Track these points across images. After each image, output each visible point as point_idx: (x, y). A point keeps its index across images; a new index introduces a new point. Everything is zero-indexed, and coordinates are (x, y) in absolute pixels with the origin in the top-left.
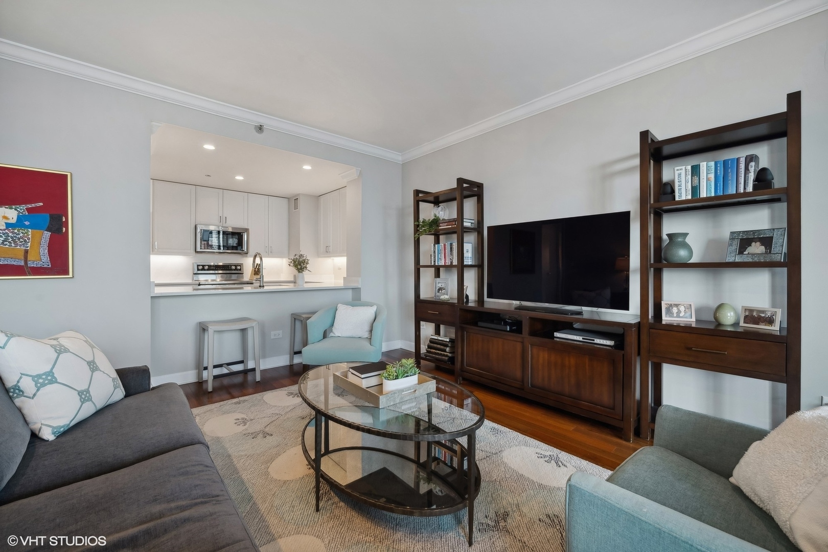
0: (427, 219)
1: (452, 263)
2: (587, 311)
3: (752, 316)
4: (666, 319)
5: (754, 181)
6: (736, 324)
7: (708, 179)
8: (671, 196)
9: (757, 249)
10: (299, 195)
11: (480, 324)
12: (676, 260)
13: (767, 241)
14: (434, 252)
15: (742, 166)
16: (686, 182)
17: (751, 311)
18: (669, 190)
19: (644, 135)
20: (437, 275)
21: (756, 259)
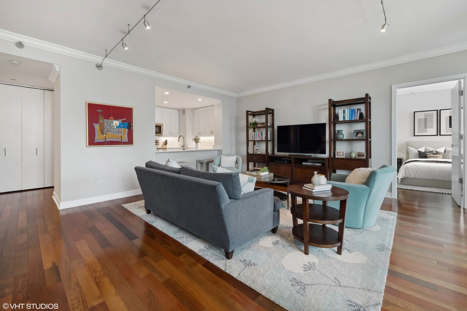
0: (252, 122)
1: (262, 139)
2: (313, 155)
3: (359, 155)
4: (337, 157)
5: (359, 116)
6: (355, 157)
7: (347, 115)
8: (338, 119)
9: (360, 135)
10: (186, 108)
11: (276, 161)
12: (339, 138)
13: (362, 133)
14: (254, 135)
15: (356, 111)
16: (342, 115)
17: (359, 153)
18: (337, 117)
19: (330, 100)
20: (254, 144)
21: (360, 138)
